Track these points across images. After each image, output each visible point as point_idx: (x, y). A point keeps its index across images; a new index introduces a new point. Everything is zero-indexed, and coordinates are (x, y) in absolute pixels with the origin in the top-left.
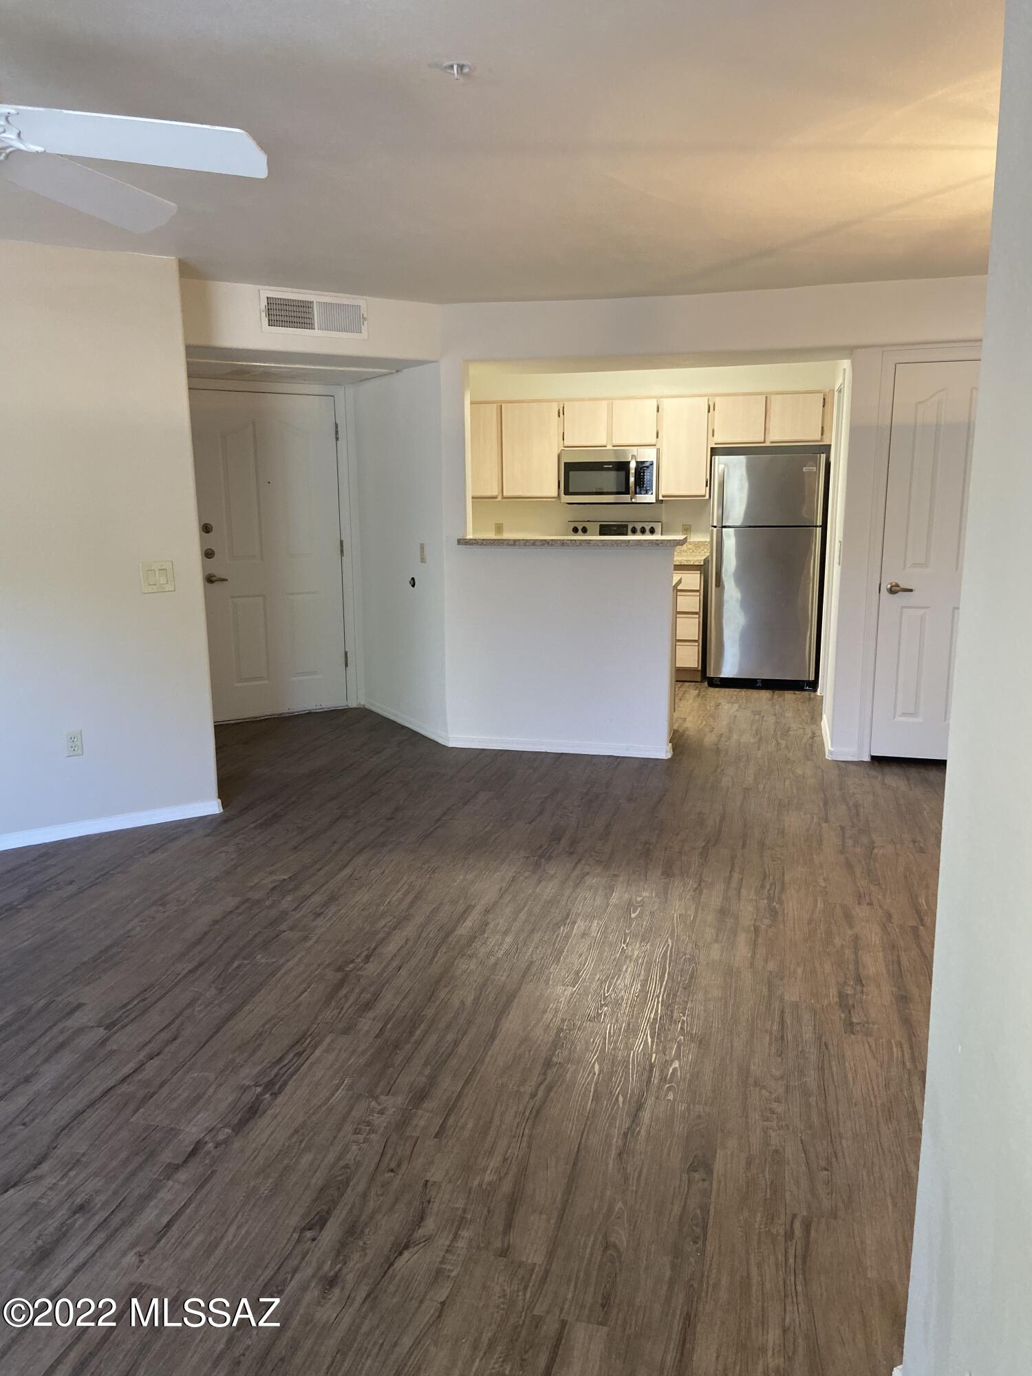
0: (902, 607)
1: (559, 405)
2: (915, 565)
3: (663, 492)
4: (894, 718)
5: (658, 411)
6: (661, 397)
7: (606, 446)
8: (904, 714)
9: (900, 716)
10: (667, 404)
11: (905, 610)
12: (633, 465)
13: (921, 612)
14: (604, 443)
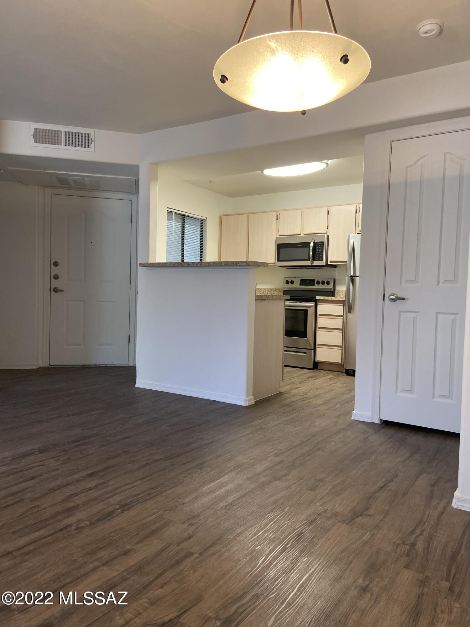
0: (400, 312)
1: (277, 213)
2: (408, 281)
3: (330, 259)
4: (396, 393)
5: (328, 214)
6: (330, 206)
7: (300, 235)
8: (403, 391)
9: (400, 392)
10: (332, 209)
11: (402, 313)
12: (312, 244)
13: (413, 315)
14: (299, 233)
